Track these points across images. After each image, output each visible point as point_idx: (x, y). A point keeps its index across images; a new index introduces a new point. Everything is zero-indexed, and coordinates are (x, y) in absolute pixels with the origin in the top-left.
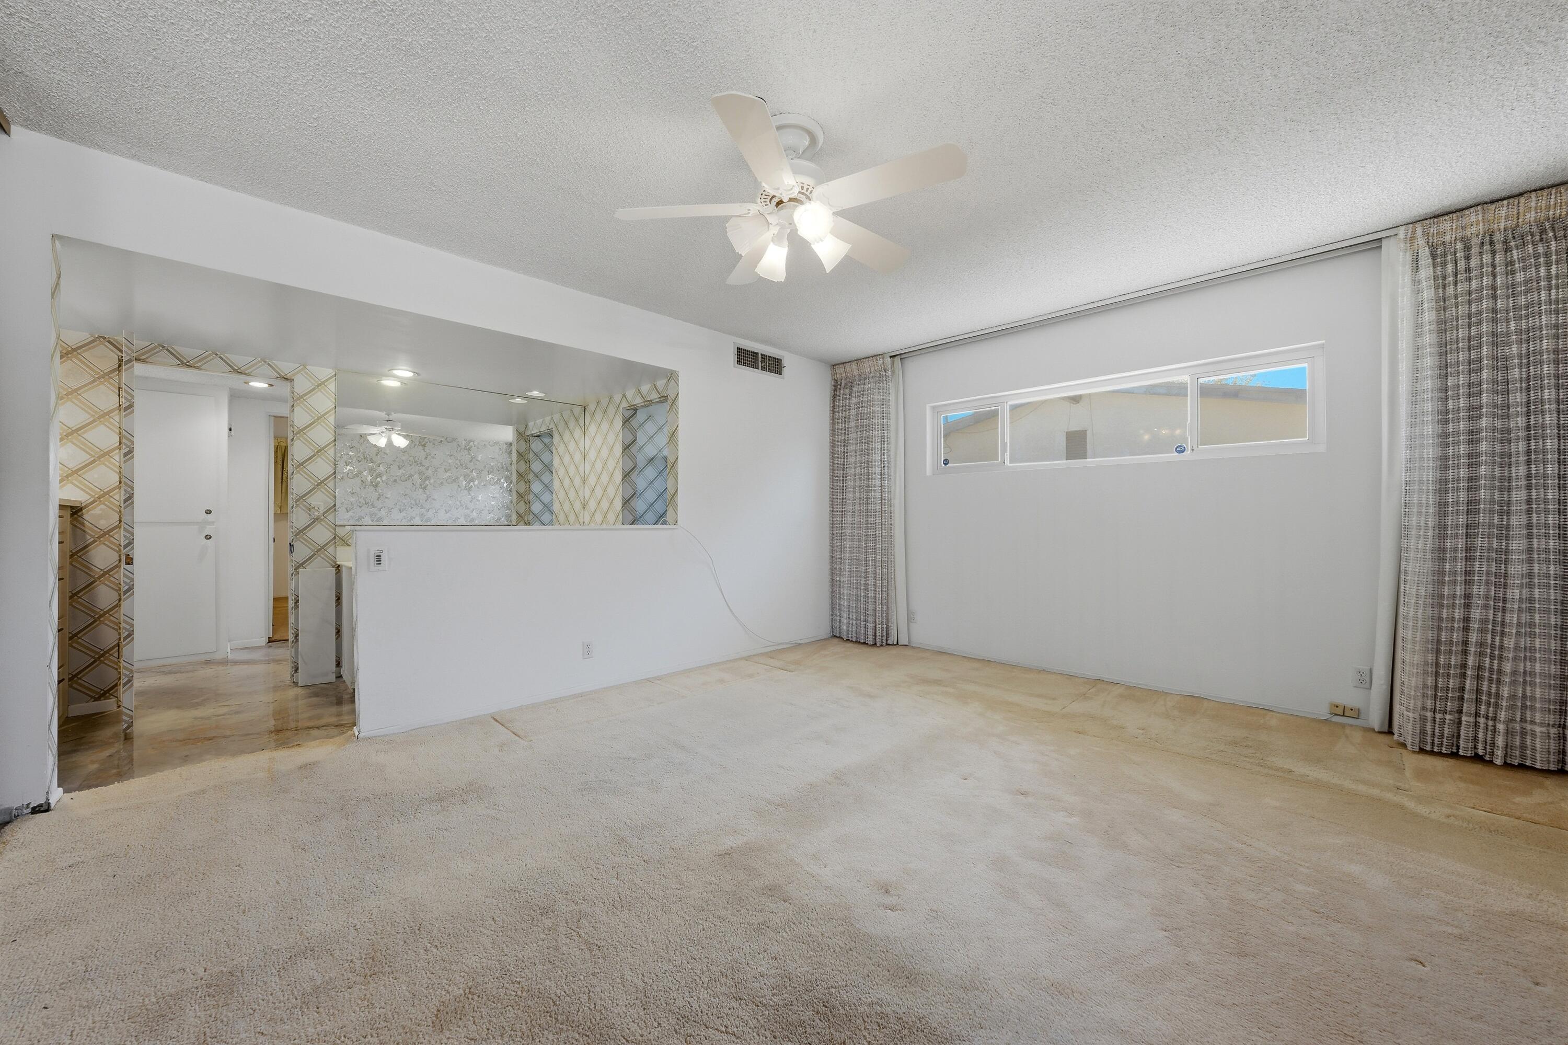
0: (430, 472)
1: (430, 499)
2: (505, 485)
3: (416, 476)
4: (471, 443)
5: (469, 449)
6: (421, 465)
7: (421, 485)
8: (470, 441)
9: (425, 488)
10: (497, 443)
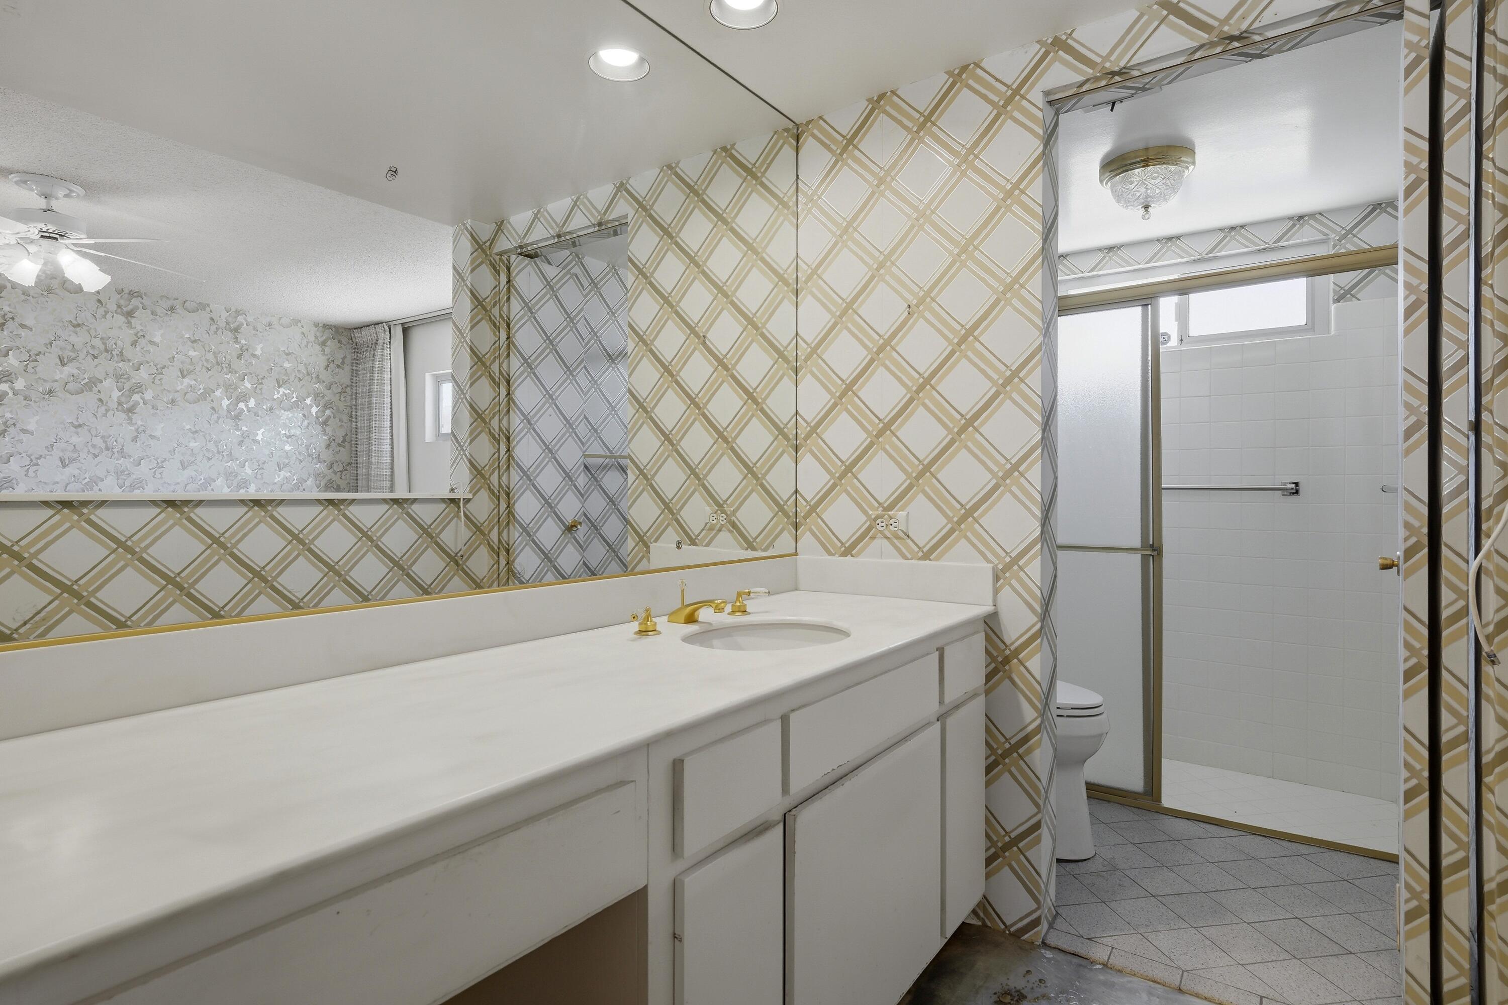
0: (143, 374)
1: (142, 436)
2: (314, 410)
3: (109, 383)
4: (240, 319)
5: (236, 330)
6: (122, 357)
7: (120, 404)
8: (238, 312)
9: (130, 411)
10: (296, 322)
